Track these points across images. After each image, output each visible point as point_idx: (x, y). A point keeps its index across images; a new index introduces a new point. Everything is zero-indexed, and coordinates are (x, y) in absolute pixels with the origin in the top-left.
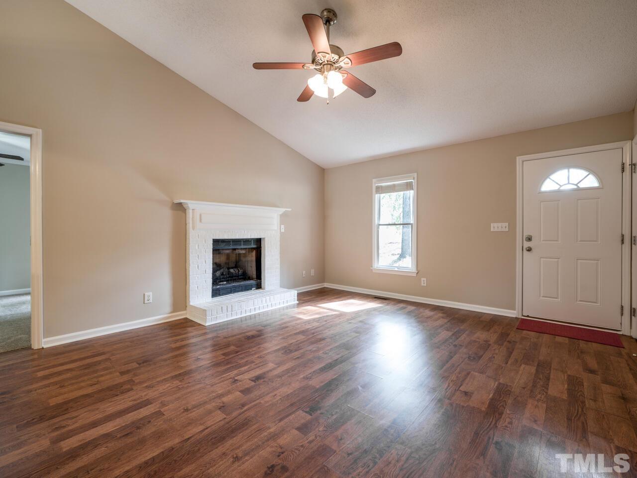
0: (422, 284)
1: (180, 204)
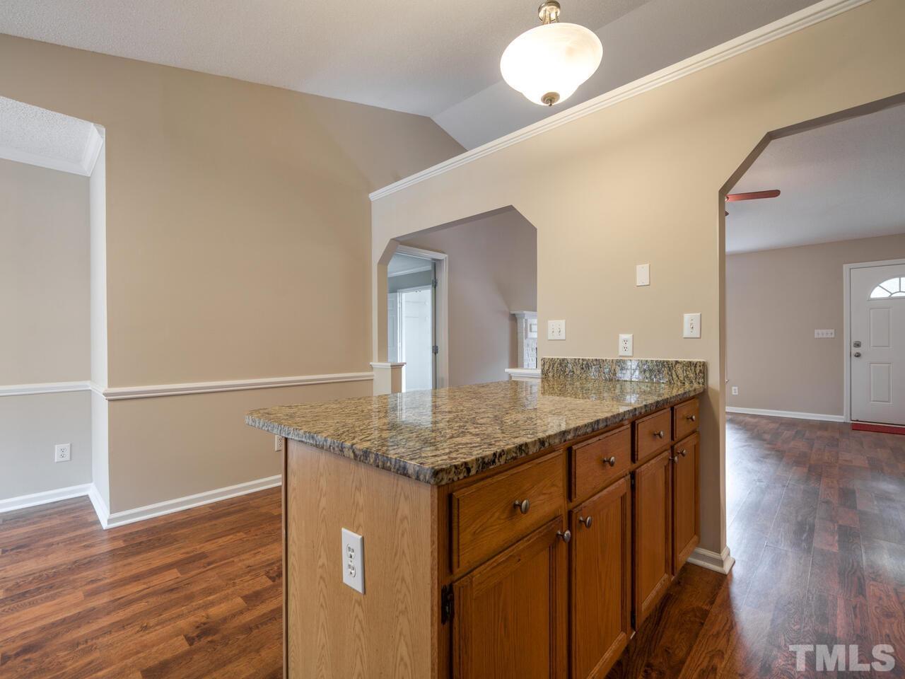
0: (734, 394)
1: (514, 315)
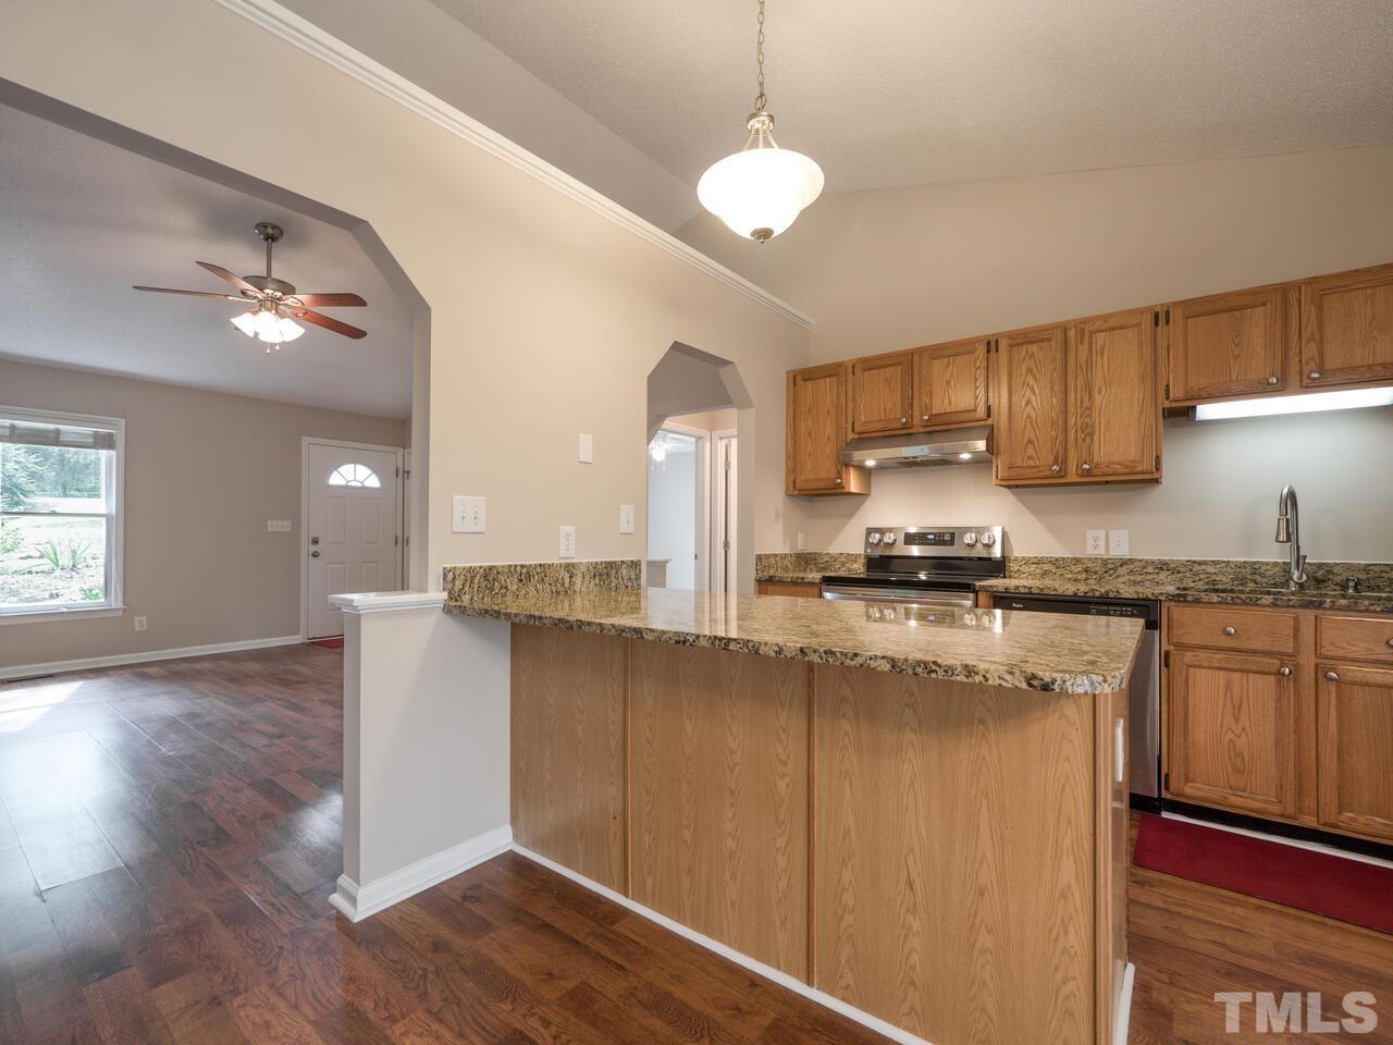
0: (138, 629)
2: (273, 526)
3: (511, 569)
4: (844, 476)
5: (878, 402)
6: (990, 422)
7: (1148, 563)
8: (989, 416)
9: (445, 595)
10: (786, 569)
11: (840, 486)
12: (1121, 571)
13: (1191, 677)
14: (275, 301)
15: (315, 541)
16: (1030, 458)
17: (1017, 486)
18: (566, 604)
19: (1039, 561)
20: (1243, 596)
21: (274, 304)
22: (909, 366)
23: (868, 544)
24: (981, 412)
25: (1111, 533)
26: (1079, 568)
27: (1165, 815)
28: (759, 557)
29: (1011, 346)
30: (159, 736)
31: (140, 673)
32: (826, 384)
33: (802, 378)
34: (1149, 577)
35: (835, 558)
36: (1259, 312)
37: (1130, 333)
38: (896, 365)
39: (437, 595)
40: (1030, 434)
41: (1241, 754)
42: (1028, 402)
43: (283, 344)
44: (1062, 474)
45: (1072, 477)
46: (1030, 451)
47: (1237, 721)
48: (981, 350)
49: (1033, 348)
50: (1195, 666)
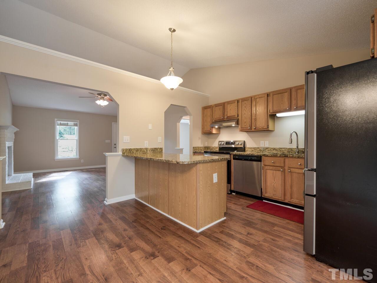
0: (82, 162)
2: (107, 141)
3: (134, 149)
4: (212, 130)
5: (218, 114)
6: (238, 118)
7: (272, 148)
8: (238, 116)
9: (122, 153)
10: (201, 150)
11: (211, 132)
12: (267, 150)
13: (267, 171)
14: (103, 97)
15: (115, 145)
16: (245, 126)
17: (247, 132)
18: (146, 155)
19: (251, 148)
20: (275, 155)
21: (103, 98)
22: (223, 105)
23: (219, 144)
24: (236, 116)
25: (265, 142)
26: (259, 150)
27: (264, 201)
28: (194, 147)
29: (242, 101)
30: (84, 180)
31: (82, 171)
32: (209, 110)
33: (205, 108)
34: (272, 151)
35: (213, 148)
36: (286, 93)
37: (263, 98)
38: (221, 106)
39: (120, 153)
40: (245, 120)
41: (275, 188)
42: (245, 114)
43: (105, 106)
44: (251, 128)
45: (253, 130)
46: (245, 124)
47: (274, 180)
48: (236, 102)
49: (246, 102)
50: (267, 169)
